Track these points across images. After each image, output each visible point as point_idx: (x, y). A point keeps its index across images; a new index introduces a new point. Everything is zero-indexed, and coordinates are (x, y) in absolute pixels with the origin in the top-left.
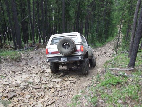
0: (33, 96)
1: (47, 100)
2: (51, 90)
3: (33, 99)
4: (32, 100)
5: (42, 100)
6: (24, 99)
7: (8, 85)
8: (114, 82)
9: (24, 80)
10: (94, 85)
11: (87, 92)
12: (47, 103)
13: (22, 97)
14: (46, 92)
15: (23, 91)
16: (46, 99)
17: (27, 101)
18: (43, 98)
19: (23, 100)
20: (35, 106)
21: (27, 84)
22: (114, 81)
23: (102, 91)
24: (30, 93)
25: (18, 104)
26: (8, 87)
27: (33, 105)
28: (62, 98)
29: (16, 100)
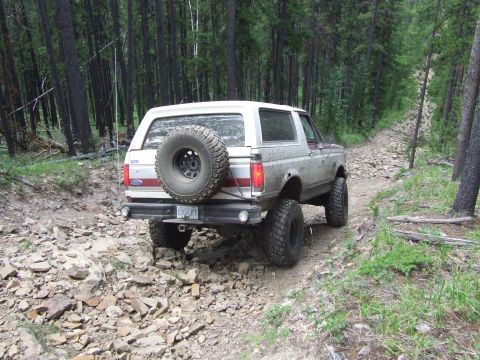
0: (131, 310)
1: (176, 323)
2: (190, 291)
3: (131, 318)
4: (126, 321)
5: (162, 322)
6: (102, 319)
7: (45, 271)
8: (405, 264)
9: (100, 255)
10: (335, 273)
11: (311, 297)
12: (177, 332)
13: (94, 311)
14: (174, 295)
15: (98, 293)
16: (174, 319)
17: (110, 325)
18: (165, 316)
19: (96, 323)
20: (138, 341)
21: (109, 268)
22: (404, 259)
23: (363, 294)
24: (120, 299)
25: (80, 336)
26: (48, 277)
27: (130, 338)
28: (228, 316)
29: (74, 322)
